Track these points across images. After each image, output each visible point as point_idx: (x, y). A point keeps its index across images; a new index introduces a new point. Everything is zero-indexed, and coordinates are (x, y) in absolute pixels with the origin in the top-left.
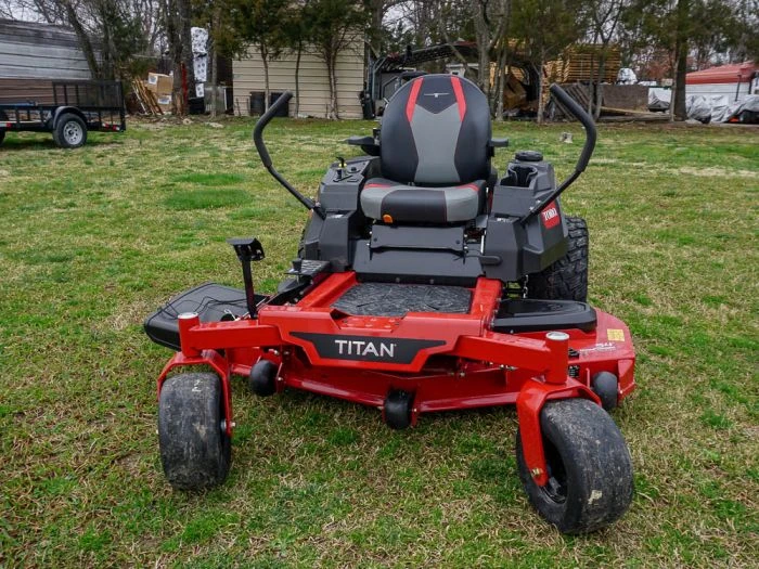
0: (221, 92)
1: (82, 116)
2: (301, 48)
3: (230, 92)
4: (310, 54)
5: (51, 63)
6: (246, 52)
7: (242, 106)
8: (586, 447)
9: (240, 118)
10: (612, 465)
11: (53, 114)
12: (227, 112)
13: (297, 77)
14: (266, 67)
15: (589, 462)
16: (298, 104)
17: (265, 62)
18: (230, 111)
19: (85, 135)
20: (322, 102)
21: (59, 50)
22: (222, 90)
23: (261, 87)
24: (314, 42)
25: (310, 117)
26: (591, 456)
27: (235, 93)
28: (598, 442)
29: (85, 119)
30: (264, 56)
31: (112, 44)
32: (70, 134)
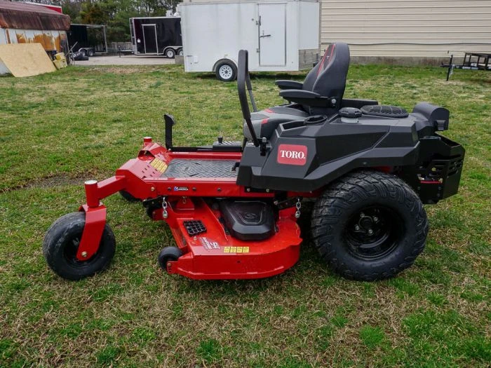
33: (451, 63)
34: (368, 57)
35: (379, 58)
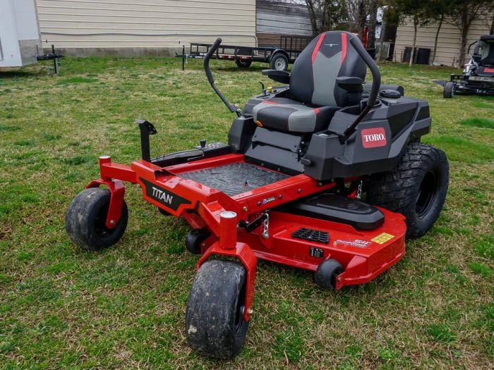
0: (386, 46)
1: (287, 55)
2: (442, 20)
3: (392, 46)
4: (448, 23)
5: (293, 26)
6: (403, 21)
7: (398, 57)
8: (197, 295)
9: (396, 62)
10: (209, 313)
11: (272, 53)
12: (388, 59)
13: (437, 38)
14: (416, 31)
15: (194, 305)
16: (434, 56)
17: (416, 28)
18: (390, 58)
19: (287, 66)
20: (453, 55)
21: (298, 19)
22: (387, 45)
23: (410, 44)
24: (452, 14)
25: (442, 65)
26: (197, 301)
27: (396, 47)
28: (207, 294)
29: (288, 57)
30: (416, 24)
31: (327, 15)
32: (279, 65)
33: (184, 53)
34: (86, 49)
35: (99, 50)
